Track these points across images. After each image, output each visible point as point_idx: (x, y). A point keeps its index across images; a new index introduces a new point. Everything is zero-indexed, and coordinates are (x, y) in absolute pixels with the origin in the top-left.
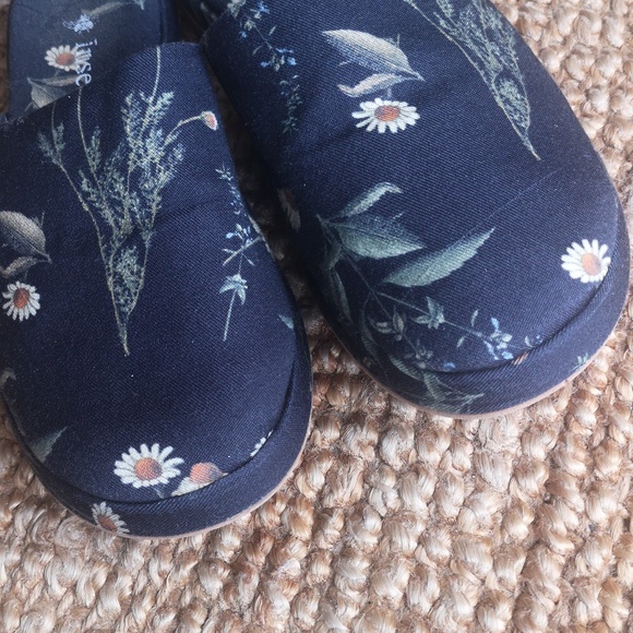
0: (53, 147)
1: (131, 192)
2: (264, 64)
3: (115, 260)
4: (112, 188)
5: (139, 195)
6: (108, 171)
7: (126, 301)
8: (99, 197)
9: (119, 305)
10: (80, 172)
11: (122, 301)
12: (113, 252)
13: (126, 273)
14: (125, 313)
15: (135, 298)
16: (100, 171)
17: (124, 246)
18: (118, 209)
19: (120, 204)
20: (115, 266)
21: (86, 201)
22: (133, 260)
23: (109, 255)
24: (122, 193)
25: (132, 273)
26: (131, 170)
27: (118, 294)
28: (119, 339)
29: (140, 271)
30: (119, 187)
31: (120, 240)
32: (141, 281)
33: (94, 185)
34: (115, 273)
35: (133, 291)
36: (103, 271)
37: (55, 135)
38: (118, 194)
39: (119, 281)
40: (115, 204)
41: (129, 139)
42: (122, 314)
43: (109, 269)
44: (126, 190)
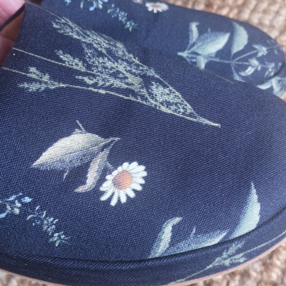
0: (41, 82)
1: (117, 61)
2: (92, 9)
3: (153, 98)
4: (106, 68)
5: (122, 60)
6: (93, 62)
7: (183, 108)
8: (103, 80)
9: (183, 114)
10: (77, 77)
11: (182, 111)
12: (147, 96)
13: (166, 98)
14: (191, 113)
15: (185, 103)
16: (89, 67)
17: (148, 88)
18: (121, 76)
19: (119, 72)
20: (156, 101)
21: (99, 88)
22: (161, 88)
23: (146, 99)
24: (113, 66)
25: (168, 94)
26: (104, 51)
27: (176, 110)
28: (206, 125)
29: (170, 90)
30: (109, 64)
31: (142, 88)
32: (177, 93)
33: (94, 76)
34: (162, 103)
35: (180, 101)
36: (154, 109)
37: (34, 76)
38: (112, 68)
39: (168, 104)
40: (116, 75)
41: (83, 40)
42: (190, 115)
43: (156, 105)
44: (114, 63)
